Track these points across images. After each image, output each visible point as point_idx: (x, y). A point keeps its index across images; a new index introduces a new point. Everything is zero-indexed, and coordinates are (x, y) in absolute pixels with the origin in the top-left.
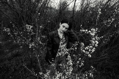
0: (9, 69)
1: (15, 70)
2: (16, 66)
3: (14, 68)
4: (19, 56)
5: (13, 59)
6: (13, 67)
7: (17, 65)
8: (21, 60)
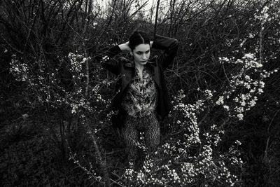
0: (5, 176)
1: (21, 176)
2: (21, 166)
3: (17, 171)
4: (24, 140)
5: (8, 148)
6: (14, 169)
7: (24, 163)
8: (30, 147)
